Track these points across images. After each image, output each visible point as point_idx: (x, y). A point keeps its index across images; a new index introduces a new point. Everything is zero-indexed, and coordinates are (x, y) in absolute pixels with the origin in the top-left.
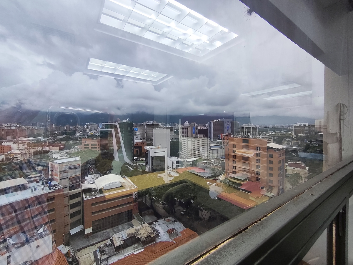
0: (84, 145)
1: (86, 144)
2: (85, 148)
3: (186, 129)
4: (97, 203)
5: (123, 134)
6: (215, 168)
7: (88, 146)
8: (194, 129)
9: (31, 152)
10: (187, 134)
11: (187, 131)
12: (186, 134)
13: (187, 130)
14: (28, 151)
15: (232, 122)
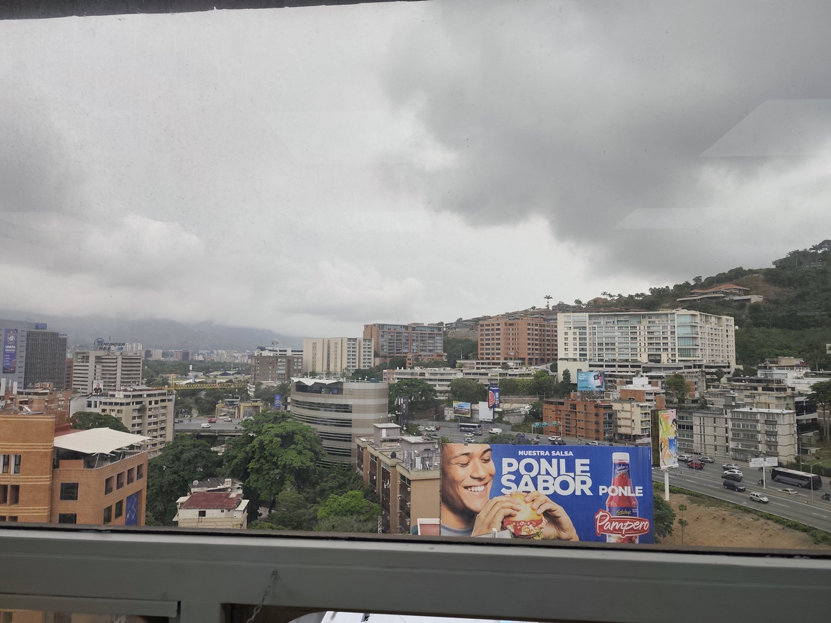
15: (29, 334)
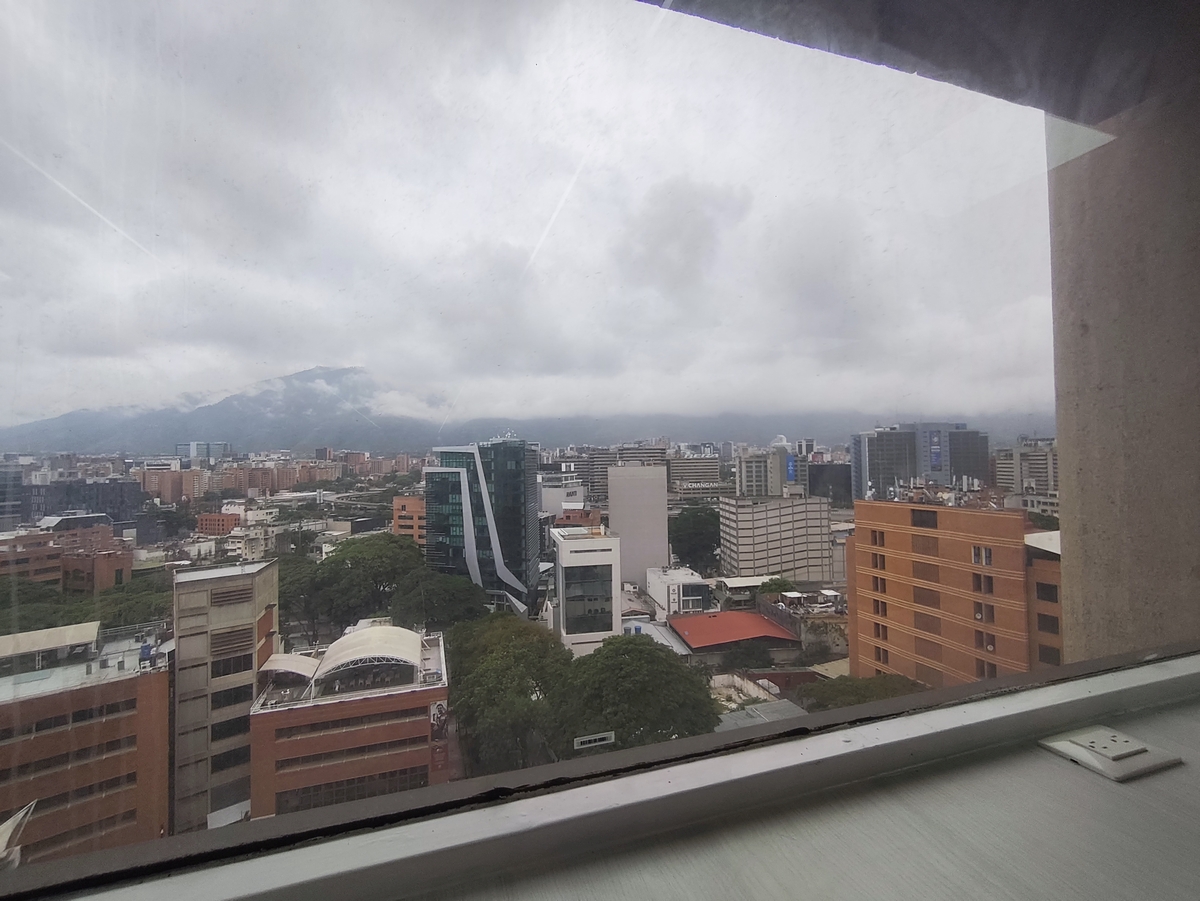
0: (400, 517)
1: (404, 513)
2: (401, 527)
3: (760, 462)
4: (298, 729)
5: (492, 483)
6: (826, 625)
7: (408, 522)
8: (790, 464)
9: (270, 533)
10: (766, 481)
11: (766, 471)
12: (763, 483)
13: (766, 466)
14: (262, 531)
15: (951, 434)
